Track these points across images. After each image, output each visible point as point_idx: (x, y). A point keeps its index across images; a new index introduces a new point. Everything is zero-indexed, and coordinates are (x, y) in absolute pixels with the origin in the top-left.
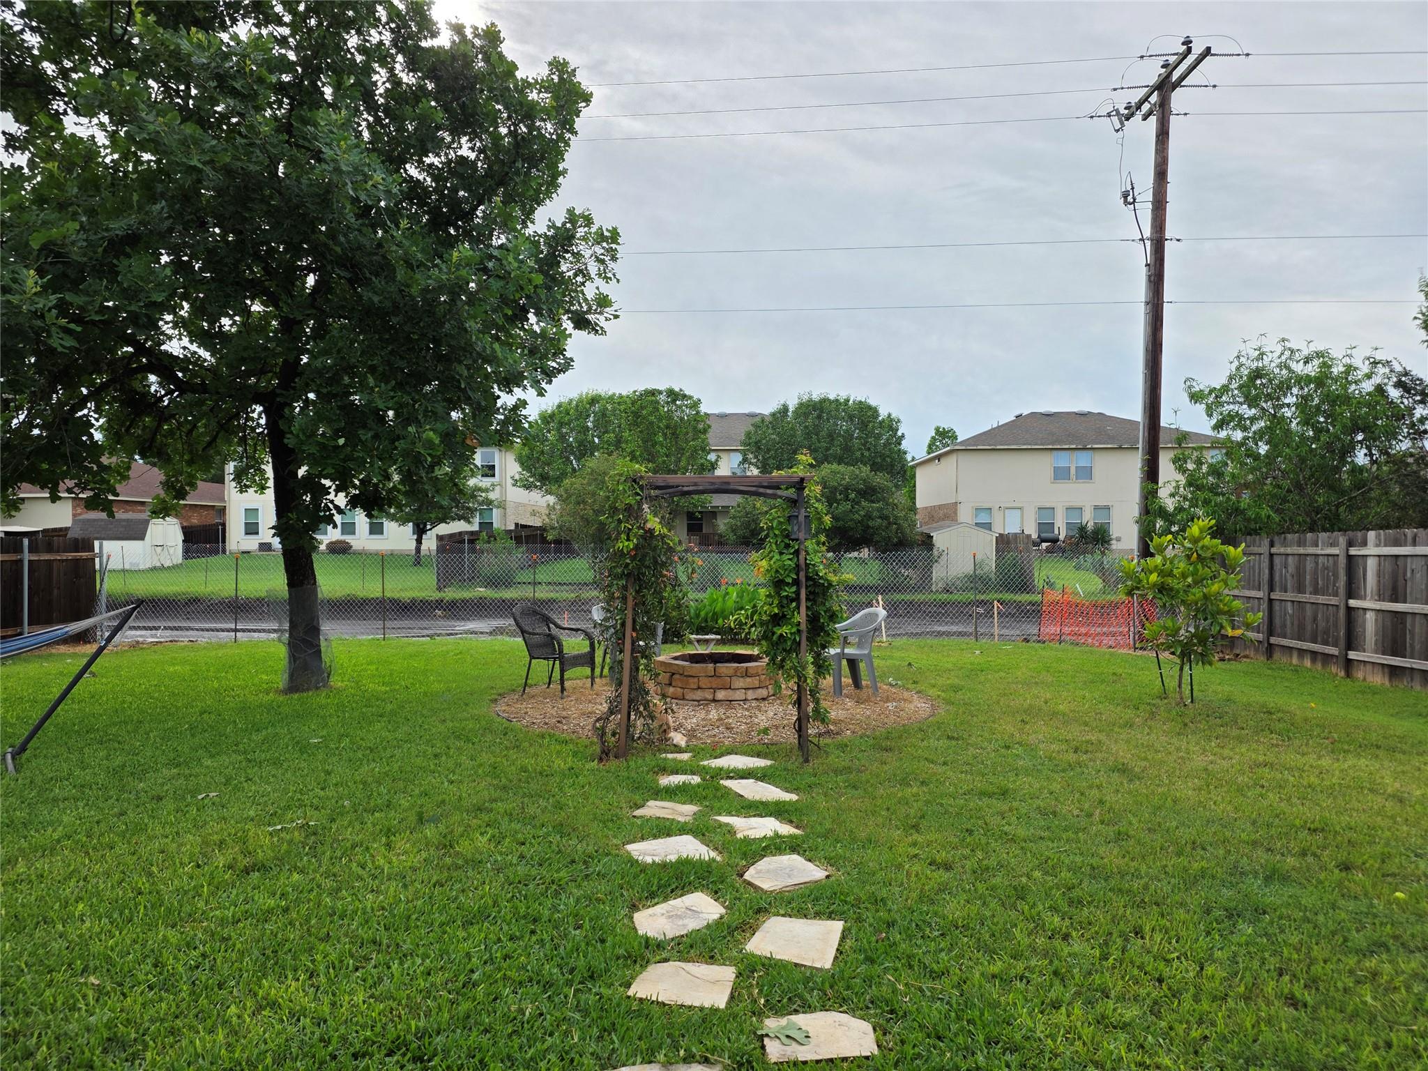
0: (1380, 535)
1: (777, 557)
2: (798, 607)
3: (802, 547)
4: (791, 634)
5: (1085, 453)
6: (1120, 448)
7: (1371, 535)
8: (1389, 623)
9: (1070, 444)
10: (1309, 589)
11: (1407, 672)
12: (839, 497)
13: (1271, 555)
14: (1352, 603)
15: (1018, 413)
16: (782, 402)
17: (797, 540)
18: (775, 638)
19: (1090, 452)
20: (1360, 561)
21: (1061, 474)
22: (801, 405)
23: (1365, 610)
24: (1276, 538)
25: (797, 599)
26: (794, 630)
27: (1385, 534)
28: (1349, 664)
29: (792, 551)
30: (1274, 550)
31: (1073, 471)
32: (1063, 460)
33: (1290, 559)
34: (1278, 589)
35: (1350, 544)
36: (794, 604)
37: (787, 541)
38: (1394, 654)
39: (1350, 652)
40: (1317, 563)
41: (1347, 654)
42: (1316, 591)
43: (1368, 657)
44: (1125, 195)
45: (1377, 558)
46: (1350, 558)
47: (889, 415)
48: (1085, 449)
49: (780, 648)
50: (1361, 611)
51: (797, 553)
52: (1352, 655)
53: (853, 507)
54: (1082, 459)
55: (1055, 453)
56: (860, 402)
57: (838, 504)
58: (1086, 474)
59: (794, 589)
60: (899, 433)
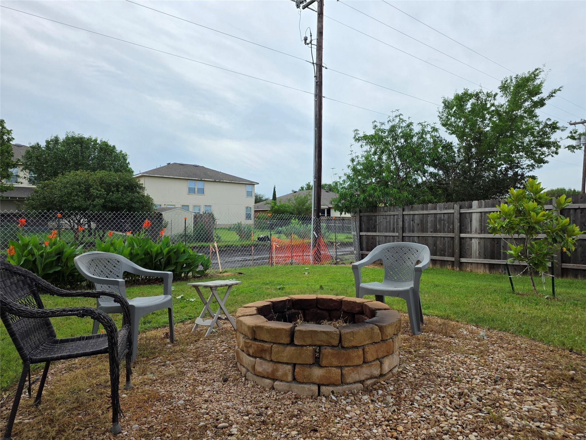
0: (481, 202)
5: (201, 182)
6: (215, 181)
7: (475, 203)
8: (488, 244)
9: (195, 177)
10: (430, 230)
11: (502, 266)
12: (113, 189)
13: (403, 215)
14: (462, 235)
15: (168, 162)
16: (55, 135)
19: (203, 182)
20: (467, 215)
21: (191, 191)
22: (68, 138)
23: (471, 238)
24: (406, 207)
27: (485, 202)
28: (461, 264)
30: (404, 213)
31: (196, 190)
32: (192, 184)
33: (416, 216)
34: (407, 231)
35: (461, 208)
38: (492, 258)
39: (461, 259)
40: (436, 218)
41: (460, 260)
42: (435, 231)
43: (475, 260)
44: (306, 39)
45: (480, 214)
46: (461, 214)
47: (121, 151)
48: (201, 180)
50: (469, 239)
52: (463, 260)
53: (122, 195)
54: (199, 185)
55: (189, 181)
56: (105, 142)
57: (113, 193)
58: (202, 191)
60: (127, 162)
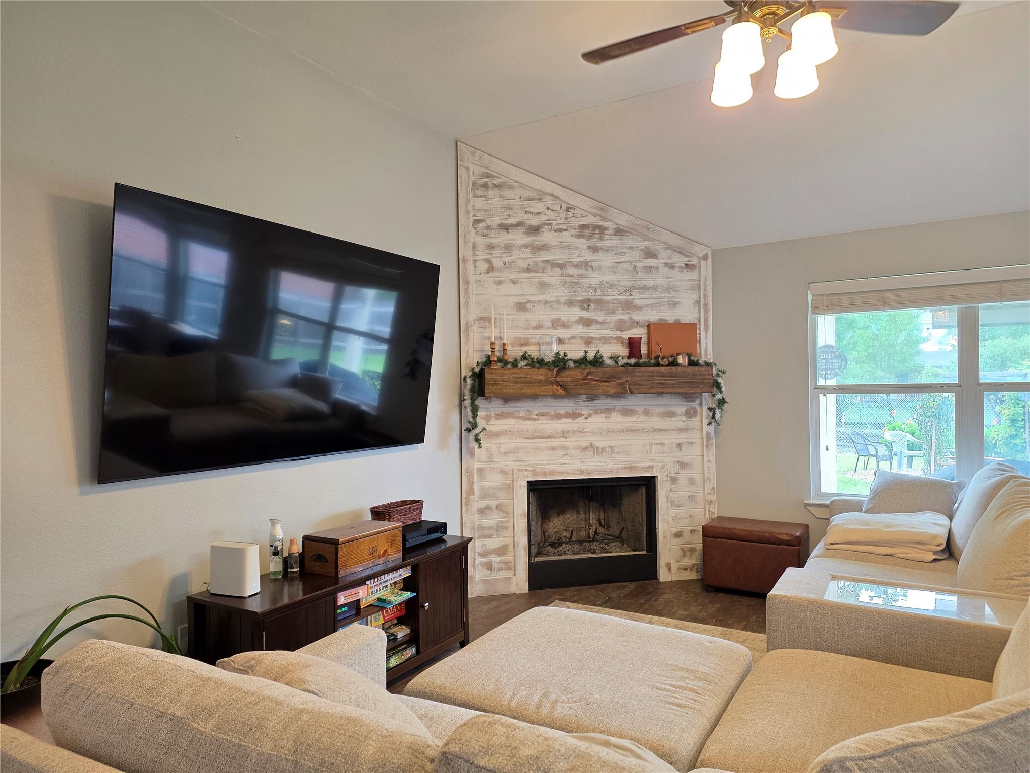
1: (1013, 408)
2: (1025, 431)
3: (1026, 404)
4: (1021, 443)
17: (1024, 401)
18: (1012, 445)
25: (1025, 428)
26: (1023, 441)
29: (1021, 406)
36: (1023, 430)
37: (1018, 401)
49: (1015, 450)
51: (1024, 407)
59: (1023, 423)
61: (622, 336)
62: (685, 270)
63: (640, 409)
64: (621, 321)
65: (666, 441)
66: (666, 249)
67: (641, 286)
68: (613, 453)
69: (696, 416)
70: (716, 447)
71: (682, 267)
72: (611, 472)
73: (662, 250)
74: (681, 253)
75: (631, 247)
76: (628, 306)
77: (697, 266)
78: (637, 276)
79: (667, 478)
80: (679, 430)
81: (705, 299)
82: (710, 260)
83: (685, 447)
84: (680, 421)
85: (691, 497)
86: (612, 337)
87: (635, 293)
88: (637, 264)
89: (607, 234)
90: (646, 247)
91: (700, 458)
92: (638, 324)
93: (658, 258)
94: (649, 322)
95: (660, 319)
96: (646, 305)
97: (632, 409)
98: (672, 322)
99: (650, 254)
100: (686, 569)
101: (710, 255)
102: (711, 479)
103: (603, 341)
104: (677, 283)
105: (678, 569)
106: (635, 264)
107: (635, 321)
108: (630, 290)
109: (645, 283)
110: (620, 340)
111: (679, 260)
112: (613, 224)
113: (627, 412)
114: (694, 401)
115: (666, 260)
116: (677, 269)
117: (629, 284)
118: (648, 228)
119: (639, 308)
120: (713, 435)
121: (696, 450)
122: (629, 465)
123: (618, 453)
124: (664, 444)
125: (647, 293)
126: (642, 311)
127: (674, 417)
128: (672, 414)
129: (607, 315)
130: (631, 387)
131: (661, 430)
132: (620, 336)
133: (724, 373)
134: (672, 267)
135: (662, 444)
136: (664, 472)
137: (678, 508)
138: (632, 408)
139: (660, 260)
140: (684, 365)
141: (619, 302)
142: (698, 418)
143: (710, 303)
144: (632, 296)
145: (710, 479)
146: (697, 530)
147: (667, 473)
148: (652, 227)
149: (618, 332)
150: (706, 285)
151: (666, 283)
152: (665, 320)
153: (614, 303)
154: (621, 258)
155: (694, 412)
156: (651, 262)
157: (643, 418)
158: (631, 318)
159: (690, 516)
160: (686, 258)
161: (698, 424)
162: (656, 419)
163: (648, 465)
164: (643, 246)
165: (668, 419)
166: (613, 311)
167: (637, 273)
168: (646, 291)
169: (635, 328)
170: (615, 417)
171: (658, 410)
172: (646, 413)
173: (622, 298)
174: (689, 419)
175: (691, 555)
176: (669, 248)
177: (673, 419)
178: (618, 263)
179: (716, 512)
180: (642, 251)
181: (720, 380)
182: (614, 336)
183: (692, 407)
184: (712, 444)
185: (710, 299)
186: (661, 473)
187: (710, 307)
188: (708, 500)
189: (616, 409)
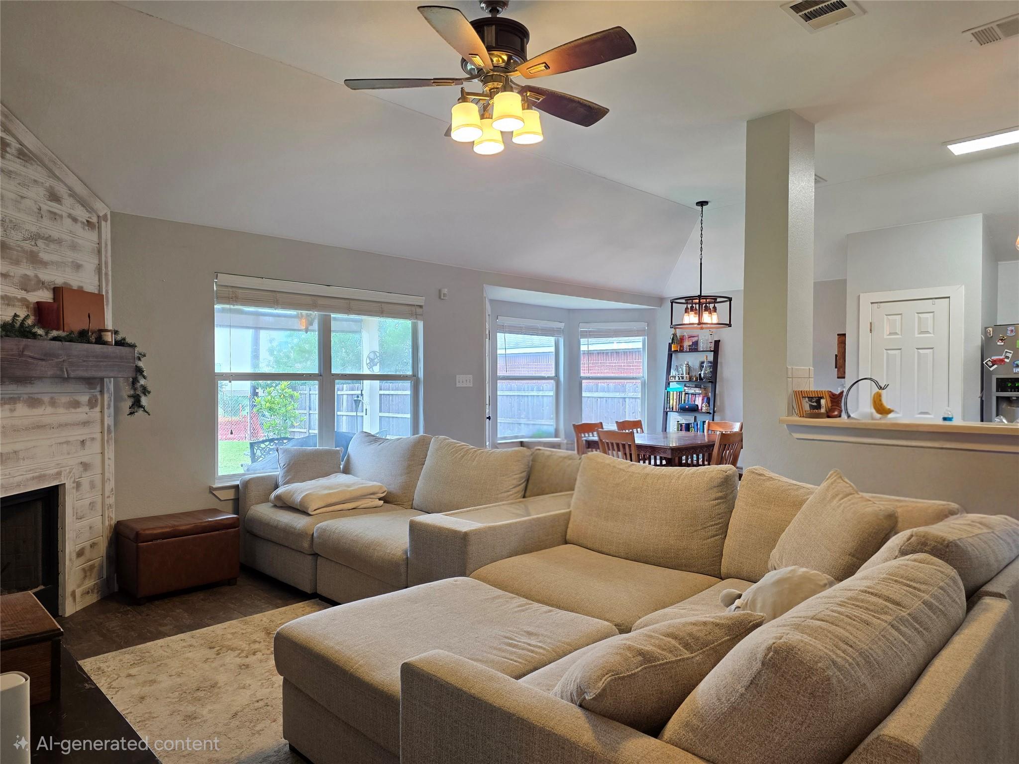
61: (28, 298)
62: (87, 228)
63: (46, 398)
64: (25, 277)
65: (70, 439)
66: (70, 195)
67: (46, 236)
68: (18, 459)
69: (96, 407)
70: (115, 442)
71: (84, 223)
72: (18, 485)
73: (66, 196)
74: (83, 206)
75: (35, 181)
76: (34, 259)
77: (97, 226)
78: (42, 221)
79: (73, 485)
80: (82, 423)
81: (105, 268)
82: (109, 222)
83: (88, 443)
84: (82, 413)
85: (92, 504)
86: (16, 298)
87: (40, 243)
88: (42, 205)
89: (9, 154)
90: (51, 186)
91: (100, 456)
92: (41, 284)
93: (61, 205)
94: (55, 284)
95: (65, 283)
96: (52, 262)
97: (38, 399)
98: (76, 288)
99: (54, 197)
100: (88, 593)
101: (109, 217)
102: (111, 479)
103: (6, 302)
104: (80, 242)
105: (82, 595)
106: (40, 205)
107: (41, 281)
108: (35, 237)
109: (50, 233)
110: (24, 302)
111: (81, 213)
112: (16, 141)
113: (33, 402)
114: (95, 388)
115: (69, 210)
116: (79, 224)
117: (34, 229)
118: (54, 162)
119: (45, 264)
120: (112, 428)
121: (96, 447)
122: (37, 474)
123: (24, 460)
124: (69, 442)
125: (52, 246)
126: (47, 268)
127: (79, 407)
128: (76, 404)
129: (12, 267)
130: (68, 369)
131: (66, 425)
132: (25, 298)
133: (144, 356)
134: (75, 220)
135: (67, 442)
136: (71, 478)
137: (80, 520)
138: (39, 396)
139: (64, 208)
140: (110, 343)
141: (24, 251)
142: (98, 409)
143: (110, 273)
144: (37, 246)
145: (109, 480)
146: (97, 542)
147: (73, 478)
148: (59, 163)
149: (23, 292)
150: (106, 251)
151: (70, 238)
152: (70, 285)
153: (17, 251)
154: (24, 192)
155: (95, 401)
156: (54, 206)
157: (49, 410)
158: (36, 276)
159: (90, 528)
160: (87, 213)
161: (98, 415)
162: (61, 410)
163: (56, 471)
164: (47, 185)
165: (73, 410)
166: (17, 262)
167: (42, 217)
168: (51, 243)
169: (41, 290)
170: (21, 409)
171: (64, 399)
172: (53, 403)
173: (27, 246)
174: (92, 410)
175: (91, 575)
176: (73, 194)
177: (78, 410)
178: (22, 197)
179: (114, 518)
180: (47, 190)
181: (141, 364)
182: (19, 297)
183: (93, 395)
184: (111, 439)
185: (110, 268)
186: (69, 479)
187: (110, 278)
188: (107, 505)
189: (22, 399)
